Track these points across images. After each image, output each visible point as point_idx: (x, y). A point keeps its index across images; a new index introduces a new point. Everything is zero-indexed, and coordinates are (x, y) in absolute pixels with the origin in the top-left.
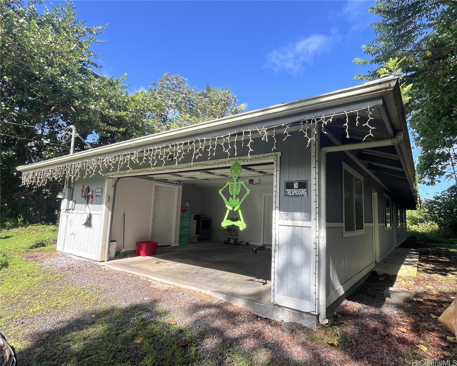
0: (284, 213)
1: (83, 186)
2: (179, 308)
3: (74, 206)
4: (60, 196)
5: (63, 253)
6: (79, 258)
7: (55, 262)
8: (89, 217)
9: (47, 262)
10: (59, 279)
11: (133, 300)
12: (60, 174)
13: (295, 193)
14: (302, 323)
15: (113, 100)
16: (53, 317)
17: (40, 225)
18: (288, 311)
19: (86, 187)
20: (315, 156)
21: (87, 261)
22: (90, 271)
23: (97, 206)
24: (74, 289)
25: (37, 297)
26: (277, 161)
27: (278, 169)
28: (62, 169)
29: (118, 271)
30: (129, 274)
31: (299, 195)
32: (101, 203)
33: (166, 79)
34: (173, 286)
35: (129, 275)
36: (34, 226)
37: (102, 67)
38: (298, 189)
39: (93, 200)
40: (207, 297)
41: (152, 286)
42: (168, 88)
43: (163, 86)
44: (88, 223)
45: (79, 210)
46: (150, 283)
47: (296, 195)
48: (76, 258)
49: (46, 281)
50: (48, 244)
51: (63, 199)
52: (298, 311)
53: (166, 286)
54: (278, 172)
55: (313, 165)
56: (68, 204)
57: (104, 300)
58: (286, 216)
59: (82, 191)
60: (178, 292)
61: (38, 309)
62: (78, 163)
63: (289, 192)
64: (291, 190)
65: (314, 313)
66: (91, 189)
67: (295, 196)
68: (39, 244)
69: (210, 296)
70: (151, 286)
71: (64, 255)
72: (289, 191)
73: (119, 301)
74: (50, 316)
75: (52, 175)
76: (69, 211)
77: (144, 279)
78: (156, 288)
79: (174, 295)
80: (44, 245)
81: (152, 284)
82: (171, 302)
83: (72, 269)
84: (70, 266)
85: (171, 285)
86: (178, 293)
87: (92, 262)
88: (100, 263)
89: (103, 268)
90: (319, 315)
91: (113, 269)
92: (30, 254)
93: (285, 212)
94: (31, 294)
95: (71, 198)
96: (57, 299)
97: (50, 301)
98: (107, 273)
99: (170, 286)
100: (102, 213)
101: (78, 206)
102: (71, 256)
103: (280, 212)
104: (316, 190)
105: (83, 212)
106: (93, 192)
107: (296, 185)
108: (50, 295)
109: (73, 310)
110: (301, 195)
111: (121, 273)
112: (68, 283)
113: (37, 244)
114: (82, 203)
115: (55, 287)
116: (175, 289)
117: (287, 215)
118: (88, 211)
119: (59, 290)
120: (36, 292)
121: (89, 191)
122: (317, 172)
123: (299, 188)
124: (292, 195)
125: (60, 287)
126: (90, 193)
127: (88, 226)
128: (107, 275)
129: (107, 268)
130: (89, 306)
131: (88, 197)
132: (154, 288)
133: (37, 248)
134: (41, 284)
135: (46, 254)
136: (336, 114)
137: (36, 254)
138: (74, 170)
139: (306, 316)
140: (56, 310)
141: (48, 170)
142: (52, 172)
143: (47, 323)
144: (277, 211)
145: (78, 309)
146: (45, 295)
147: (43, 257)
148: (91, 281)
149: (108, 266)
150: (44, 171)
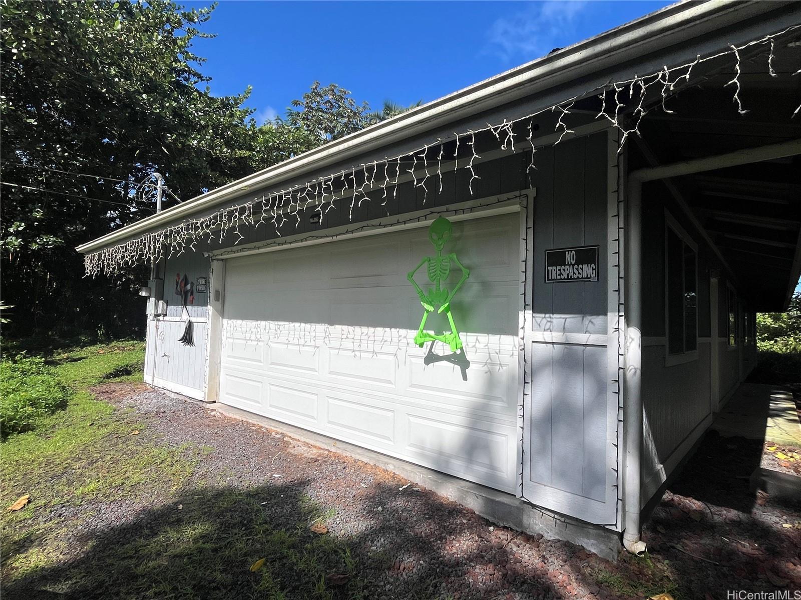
0: (543, 315)
1: (178, 275)
2: (335, 498)
3: (165, 309)
4: (143, 294)
5: (153, 387)
6: (177, 396)
7: (139, 402)
8: (188, 327)
9: (127, 401)
10: (137, 432)
11: (254, 478)
12: (135, 254)
13: (568, 275)
14: (584, 545)
15: (229, 133)
16: (112, 506)
17: (128, 341)
18: (554, 517)
19: (182, 277)
20: (618, 191)
21: (189, 401)
22: (189, 419)
23: (200, 308)
24: (156, 451)
25: (95, 465)
26: (527, 208)
27: (531, 224)
28: (138, 246)
29: (235, 419)
30: (254, 425)
31: (578, 278)
32: (205, 303)
33: (316, 93)
34: (326, 452)
35: (253, 428)
36: (120, 341)
37: (211, 79)
38: (576, 266)
39: (193, 298)
40: (387, 476)
41: (290, 451)
42: (318, 110)
43: (310, 106)
44: (188, 338)
45: (173, 316)
46: (287, 444)
47: (571, 278)
48: (173, 396)
49: (116, 436)
50: (135, 371)
51: (149, 297)
52: (577, 519)
53: (315, 451)
54: (531, 231)
55: (612, 211)
56: (156, 306)
57: (204, 476)
58: (549, 324)
59: (177, 283)
60: (336, 464)
61: (92, 488)
62: (159, 233)
63: (554, 273)
64: (559, 267)
65: (613, 528)
66: (190, 280)
67: (569, 279)
68: (120, 372)
69: (394, 473)
70: (288, 451)
71: (154, 389)
72: (554, 270)
73: (228, 479)
74: (108, 503)
75: (123, 257)
76: (158, 318)
77: (278, 436)
78: (296, 455)
79: (327, 469)
80: (128, 373)
81: (290, 446)
82: (322, 485)
83: (162, 414)
84: (160, 408)
85: (323, 449)
86: (335, 467)
87: (195, 403)
88: (208, 406)
89: (212, 413)
90: (624, 532)
91: (228, 415)
92: (105, 387)
93: (545, 313)
94: (88, 458)
95: (160, 297)
96: (126, 471)
97: (114, 474)
98: (217, 423)
99: (322, 451)
100: (207, 321)
101: (171, 308)
102: (165, 391)
103: (534, 315)
104: (618, 266)
105: (178, 319)
106: (192, 284)
107: (570, 257)
108: (115, 462)
109: (148, 493)
110: (582, 278)
111: (241, 424)
112: (149, 441)
113: (118, 371)
114: (177, 304)
115: (128, 446)
116: (331, 457)
117: (551, 322)
118: (185, 317)
119: (133, 453)
120: (96, 455)
121: (186, 284)
122: (622, 225)
123: (577, 263)
124: (561, 279)
125: (135, 448)
126: (189, 287)
127: (188, 342)
128: (216, 427)
129: (219, 414)
130: (176, 487)
131: (186, 293)
132: (292, 455)
133: (117, 378)
134: (107, 441)
135: (128, 388)
136: (701, 58)
137: (113, 387)
138: (154, 246)
139: (592, 531)
140: (120, 492)
141: (119, 249)
142: (123, 252)
143: (99, 518)
144: (529, 313)
145: (156, 492)
146: (108, 462)
147: (123, 392)
148: (188, 437)
149: (221, 411)
150: (113, 250)
